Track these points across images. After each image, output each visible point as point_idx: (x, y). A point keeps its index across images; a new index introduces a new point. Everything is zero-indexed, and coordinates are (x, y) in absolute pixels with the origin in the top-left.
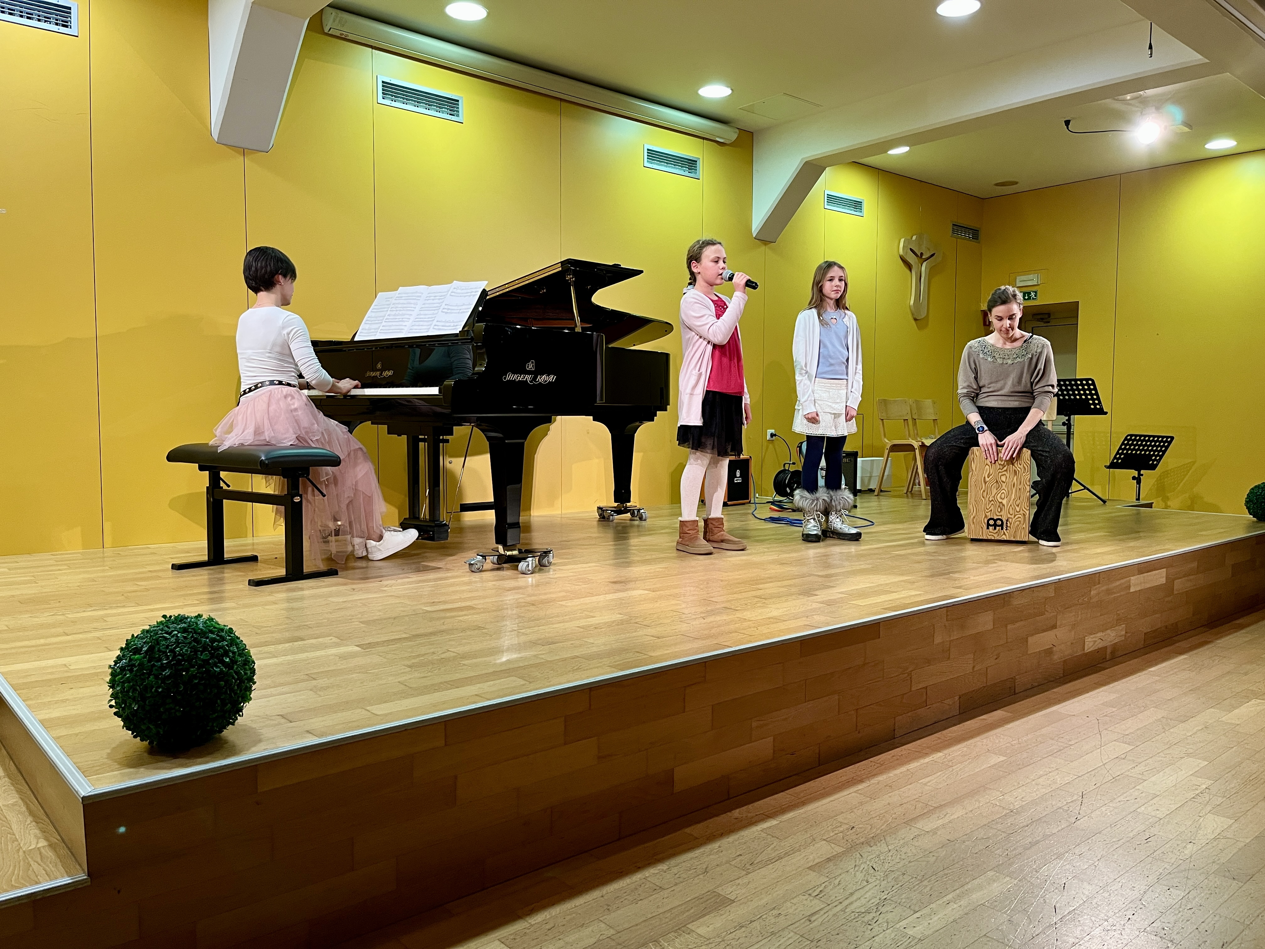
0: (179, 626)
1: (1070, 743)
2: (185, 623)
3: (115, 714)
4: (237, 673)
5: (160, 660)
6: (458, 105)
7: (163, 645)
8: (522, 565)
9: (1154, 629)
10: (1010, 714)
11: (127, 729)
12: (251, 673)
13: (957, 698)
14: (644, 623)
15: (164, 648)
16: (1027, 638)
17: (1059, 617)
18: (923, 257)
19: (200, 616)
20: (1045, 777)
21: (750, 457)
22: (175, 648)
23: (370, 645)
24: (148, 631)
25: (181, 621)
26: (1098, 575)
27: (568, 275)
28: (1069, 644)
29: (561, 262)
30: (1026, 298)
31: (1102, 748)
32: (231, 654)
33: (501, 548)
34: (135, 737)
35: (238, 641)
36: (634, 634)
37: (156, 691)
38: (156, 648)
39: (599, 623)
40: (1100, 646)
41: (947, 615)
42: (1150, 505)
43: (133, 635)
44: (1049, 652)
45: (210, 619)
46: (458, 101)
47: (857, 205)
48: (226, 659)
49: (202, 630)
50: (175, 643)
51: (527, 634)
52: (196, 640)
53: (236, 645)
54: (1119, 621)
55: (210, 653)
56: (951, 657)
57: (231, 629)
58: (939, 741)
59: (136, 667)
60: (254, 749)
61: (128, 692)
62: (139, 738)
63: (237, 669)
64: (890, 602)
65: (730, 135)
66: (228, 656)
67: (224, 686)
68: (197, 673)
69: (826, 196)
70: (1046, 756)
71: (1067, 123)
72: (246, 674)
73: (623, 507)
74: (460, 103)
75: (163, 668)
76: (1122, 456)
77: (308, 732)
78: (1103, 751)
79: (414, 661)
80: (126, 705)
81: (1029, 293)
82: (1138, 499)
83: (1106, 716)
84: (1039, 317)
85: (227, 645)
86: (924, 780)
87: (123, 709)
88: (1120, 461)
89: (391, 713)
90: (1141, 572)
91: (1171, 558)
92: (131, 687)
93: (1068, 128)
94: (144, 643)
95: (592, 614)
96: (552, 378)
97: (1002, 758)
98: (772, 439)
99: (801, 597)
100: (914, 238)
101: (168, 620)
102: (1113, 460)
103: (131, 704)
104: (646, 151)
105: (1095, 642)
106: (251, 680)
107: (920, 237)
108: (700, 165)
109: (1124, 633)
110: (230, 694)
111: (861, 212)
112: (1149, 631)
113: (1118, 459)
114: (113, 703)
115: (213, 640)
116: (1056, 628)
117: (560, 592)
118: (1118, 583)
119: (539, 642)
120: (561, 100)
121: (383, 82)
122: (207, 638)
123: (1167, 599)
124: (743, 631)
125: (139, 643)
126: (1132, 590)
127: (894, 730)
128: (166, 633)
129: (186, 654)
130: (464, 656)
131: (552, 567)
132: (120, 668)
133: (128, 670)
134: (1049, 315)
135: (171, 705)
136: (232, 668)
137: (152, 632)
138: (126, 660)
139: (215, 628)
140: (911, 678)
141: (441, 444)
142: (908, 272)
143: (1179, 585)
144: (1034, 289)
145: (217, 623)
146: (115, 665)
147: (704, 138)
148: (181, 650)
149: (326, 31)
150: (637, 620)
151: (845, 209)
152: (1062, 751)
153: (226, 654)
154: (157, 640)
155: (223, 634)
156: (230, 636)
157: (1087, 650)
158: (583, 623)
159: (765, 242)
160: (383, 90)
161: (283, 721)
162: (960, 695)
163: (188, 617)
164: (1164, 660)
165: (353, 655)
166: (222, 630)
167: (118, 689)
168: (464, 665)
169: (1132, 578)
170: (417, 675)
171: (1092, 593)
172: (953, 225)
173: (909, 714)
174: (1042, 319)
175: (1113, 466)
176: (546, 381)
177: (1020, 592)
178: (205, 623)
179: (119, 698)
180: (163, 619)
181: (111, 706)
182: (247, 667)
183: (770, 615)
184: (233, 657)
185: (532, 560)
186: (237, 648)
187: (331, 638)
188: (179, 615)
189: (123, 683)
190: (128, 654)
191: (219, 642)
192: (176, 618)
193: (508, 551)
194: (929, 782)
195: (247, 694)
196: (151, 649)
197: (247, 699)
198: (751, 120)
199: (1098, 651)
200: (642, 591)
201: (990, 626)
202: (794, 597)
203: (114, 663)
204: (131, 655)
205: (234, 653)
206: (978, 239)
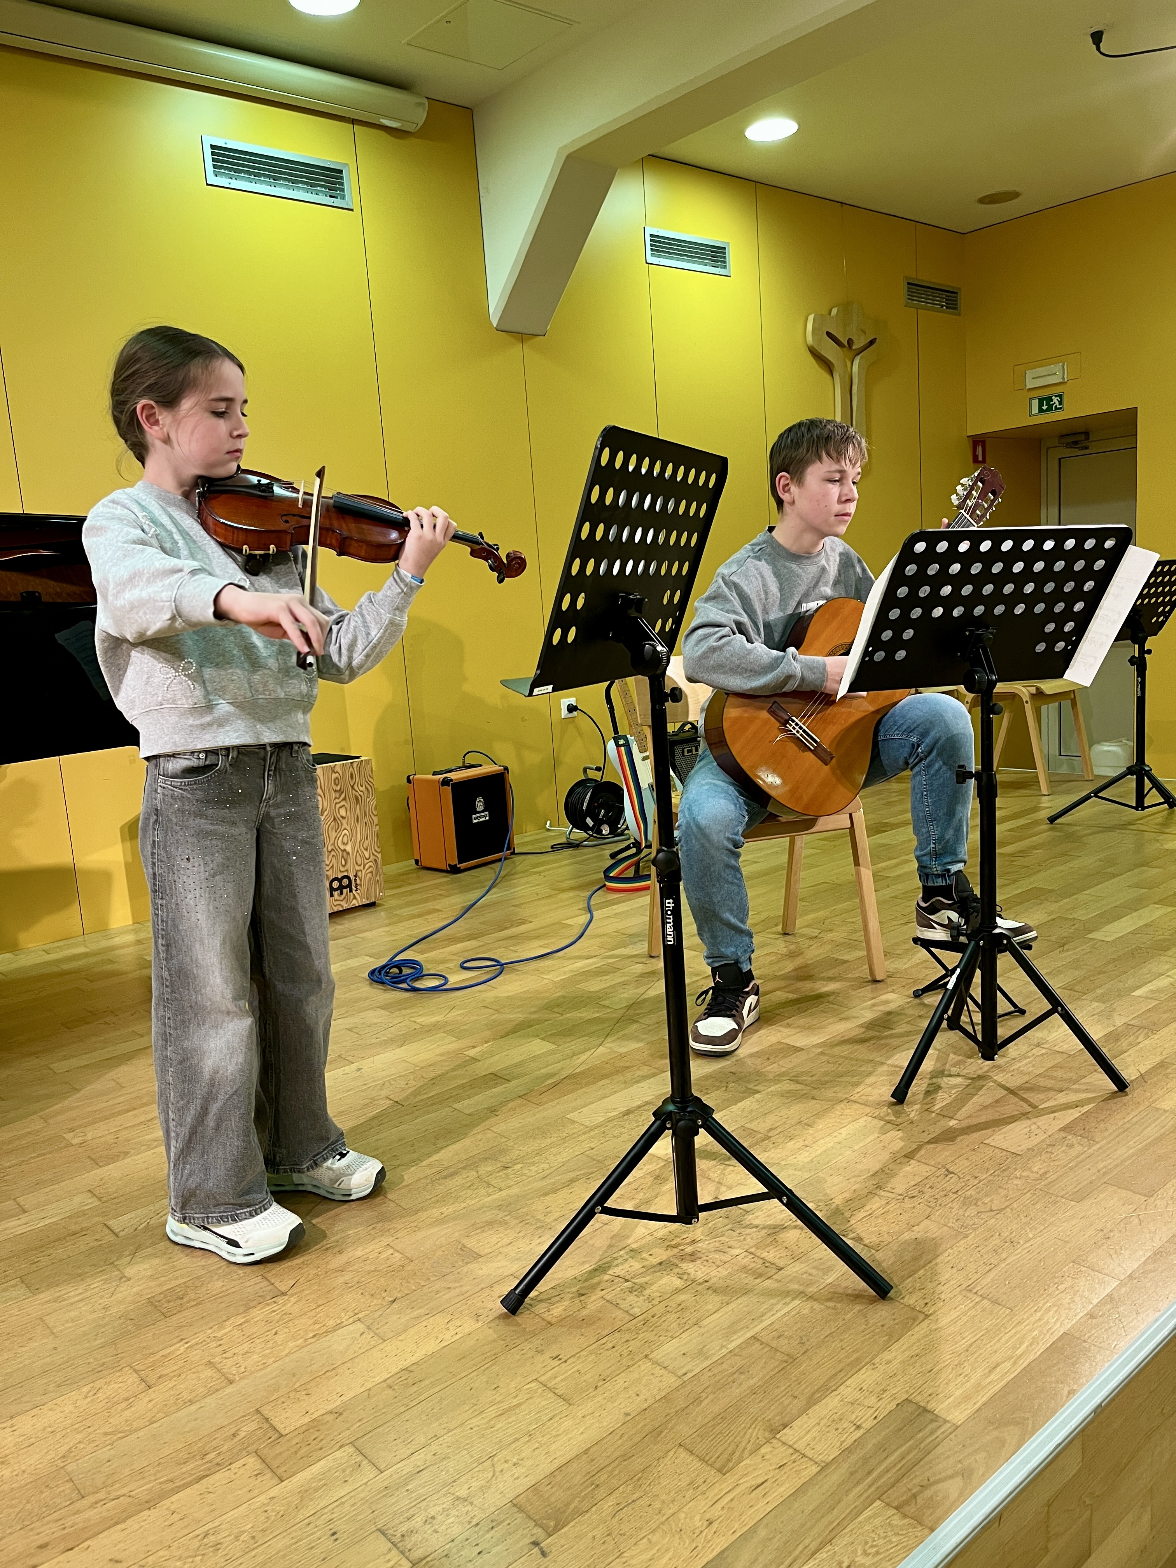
18: (854, 347)
21: (506, 769)
30: (1045, 408)
47: (714, 254)
65: (413, 112)
69: (648, 238)
71: (1097, 37)
81: (1049, 399)
84: (1070, 440)
93: (1098, 49)
98: (570, 716)
100: (834, 311)
104: (208, 151)
107: (846, 308)
108: (350, 180)
111: (725, 267)
134: (1087, 434)
142: (828, 377)
144: (1058, 390)
147: (353, 122)
151: (694, 263)
159: (522, 337)
172: (909, 284)
174: (1076, 443)
206: (955, 309)
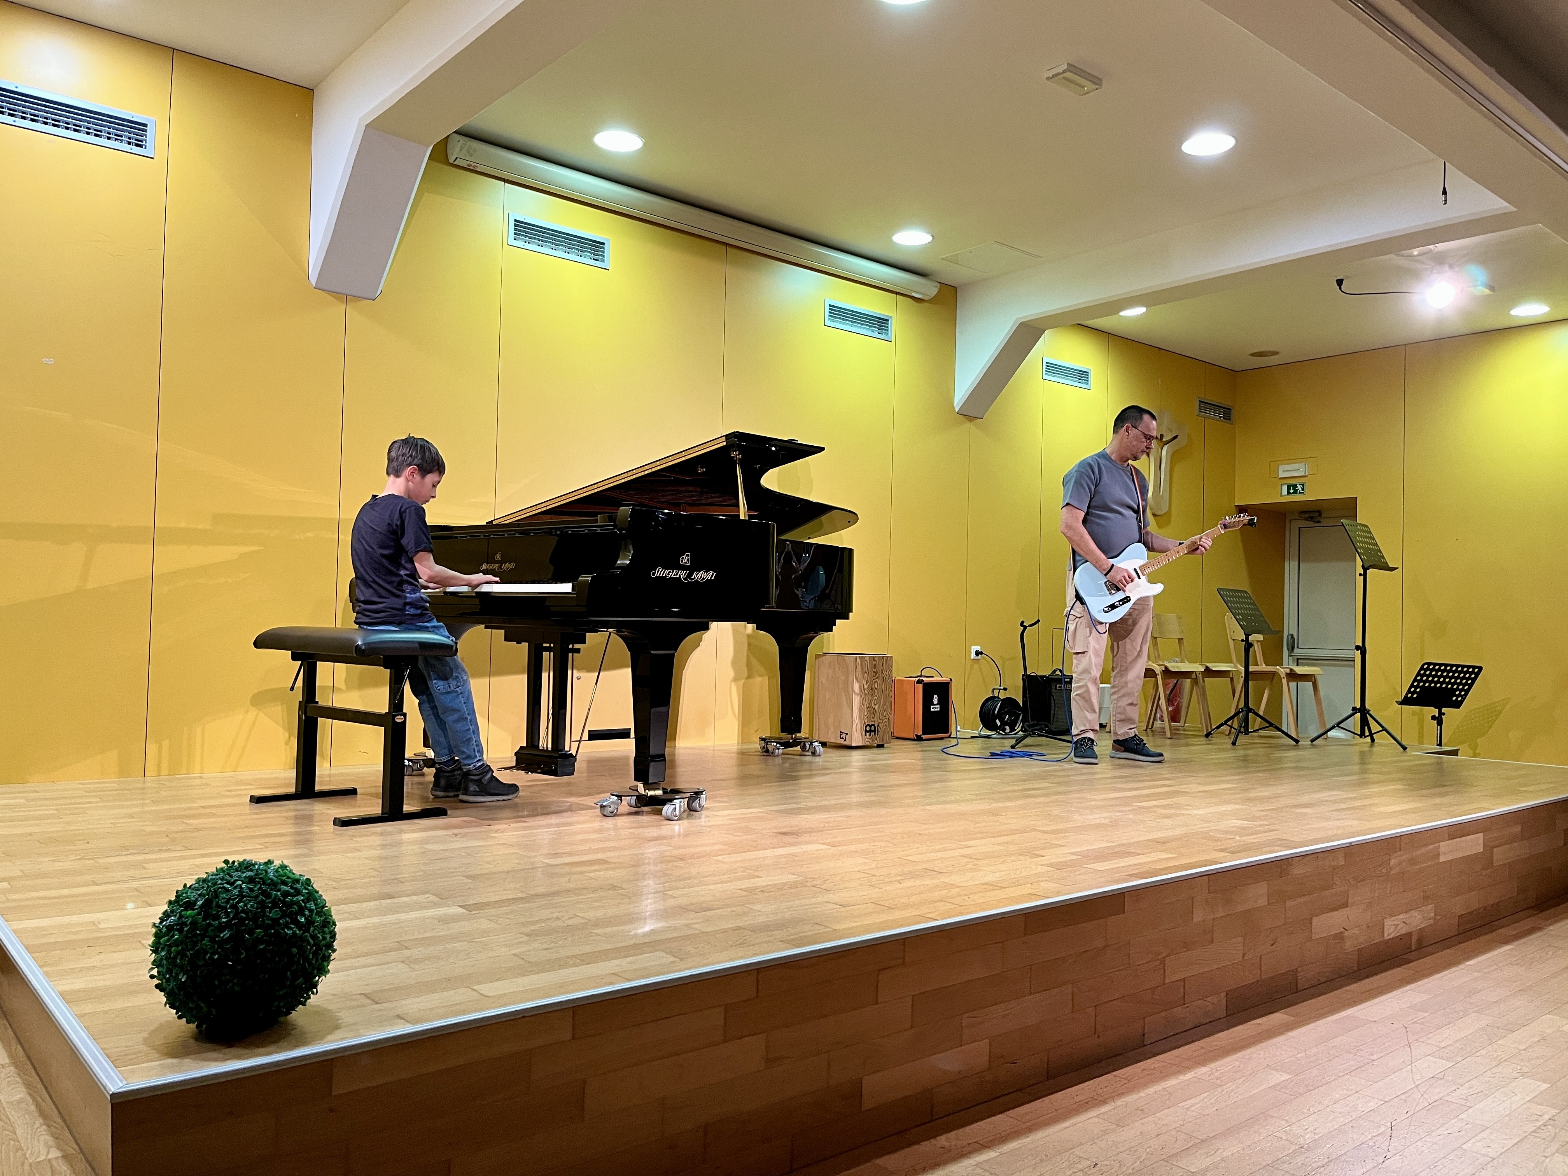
0: (244, 875)
1: (1372, 1058)
2: (252, 871)
3: (157, 986)
4: (314, 937)
5: (217, 917)
6: (604, 248)
7: (223, 898)
8: (667, 809)
9: (1469, 910)
10: (1292, 1018)
11: (170, 1007)
12: (331, 938)
13: (1223, 995)
14: (824, 887)
15: (223, 903)
16: (1311, 918)
17: (1351, 893)
19: (270, 862)
20: (1343, 1102)
21: (951, 680)
22: (238, 903)
23: (478, 906)
24: (204, 880)
25: (245, 868)
26: (1398, 839)
27: (733, 451)
28: (1364, 927)
29: (726, 436)
30: (1292, 491)
31: (1414, 1065)
32: (307, 913)
33: (641, 786)
34: (180, 1017)
35: (316, 895)
36: (813, 900)
37: (211, 958)
38: (214, 903)
39: (767, 886)
40: (1404, 931)
41: (1209, 886)
42: (1455, 753)
43: (185, 885)
44: (1340, 937)
45: (284, 867)
46: (604, 244)
47: (1082, 376)
48: (301, 918)
49: (272, 880)
50: (238, 896)
51: (675, 897)
52: (264, 893)
53: (314, 901)
54: (1426, 899)
55: (281, 910)
56: (1215, 940)
57: (308, 880)
58: (1202, 1051)
59: (186, 926)
60: (330, 1037)
61: (175, 958)
62: (184, 1020)
63: (313, 932)
64: (1136, 867)
65: (929, 289)
66: (303, 915)
67: (297, 954)
68: (263, 936)
69: (1045, 364)
70: (1342, 1074)
71: (1340, 282)
72: (324, 938)
73: (792, 739)
74: (606, 246)
75: (221, 928)
76: (1418, 690)
77: (399, 1017)
78: (1414, 1070)
79: (533, 928)
80: (171, 975)
81: (1295, 486)
82: (1440, 745)
83: (1415, 1022)
84: (1307, 515)
85: (303, 900)
86: (1185, 1103)
87: (168, 980)
88: (1415, 696)
89: (505, 995)
90: (1452, 837)
91: (1489, 820)
92: (178, 953)
93: (1340, 289)
94: (199, 895)
95: (756, 874)
96: (710, 575)
97: (1286, 1077)
98: (977, 658)
99: (1022, 858)
101: (230, 867)
102: (1407, 694)
103: (177, 975)
104: (827, 307)
105: (1397, 925)
106: (330, 946)
108: (892, 325)
109: (1432, 915)
110: (304, 965)
111: (1087, 384)
112: (1464, 912)
113: (1413, 693)
114: (155, 972)
115: (286, 894)
116: (1347, 907)
117: (716, 844)
118: (1424, 850)
119: (692, 907)
120: (727, 245)
121: (516, 221)
122: (279, 890)
123: (1484, 873)
124: (950, 900)
125: (193, 896)
126: (1442, 859)
127: (1144, 1035)
128: (228, 883)
129: (251, 911)
130: (597, 923)
131: (704, 813)
132: (167, 927)
133: (177, 930)
134: (1320, 513)
135: (228, 977)
136: (308, 931)
137: (209, 882)
138: (175, 916)
139: (289, 878)
140: (1164, 966)
141: (570, 655)
143: (1500, 856)
144: (1301, 481)
145: (291, 871)
146: (161, 923)
147: (897, 293)
148: (246, 905)
149: (451, 161)
150: (815, 883)
151: (1068, 379)
152: (1363, 1068)
153: (301, 911)
154: (215, 891)
155: (298, 886)
156: (306, 889)
157: (1386, 937)
158: (746, 884)
159: (971, 418)
160: (515, 229)
161: (368, 1001)
162: (1227, 991)
163: (256, 864)
164: (1484, 952)
165: (455, 919)
166: (297, 881)
167: (163, 954)
168: (597, 935)
169: (1442, 844)
170: (536, 945)
171: (1393, 862)
172: (1200, 401)
173: (1163, 1014)
174: (1312, 518)
175: (1406, 701)
176: (703, 579)
177: (1301, 858)
178: (277, 871)
179: (163, 966)
180: (224, 865)
181: (152, 977)
182: (326, 929)
183: (985, 880)
184: (309, 916)
185: (680, 802)
186: (316, 905)
187: (427, 896)
188: (245, 860)
189: (170, 946)
190: (178, 909)
191: (294, 896)
192: (240, 864)
193: (649, 790)
194: (1192, 1106)
195: (324, 965)
196: (208, 904)
197: (322, 971)
198: (954, 274)
199: (1401, 938)
200: (818, 845)
201: (1263, 902)
202: (1012, 858)
203: (159, 921)
204: (182, 910)
205: (311, 911)
206: (1230, 419)
